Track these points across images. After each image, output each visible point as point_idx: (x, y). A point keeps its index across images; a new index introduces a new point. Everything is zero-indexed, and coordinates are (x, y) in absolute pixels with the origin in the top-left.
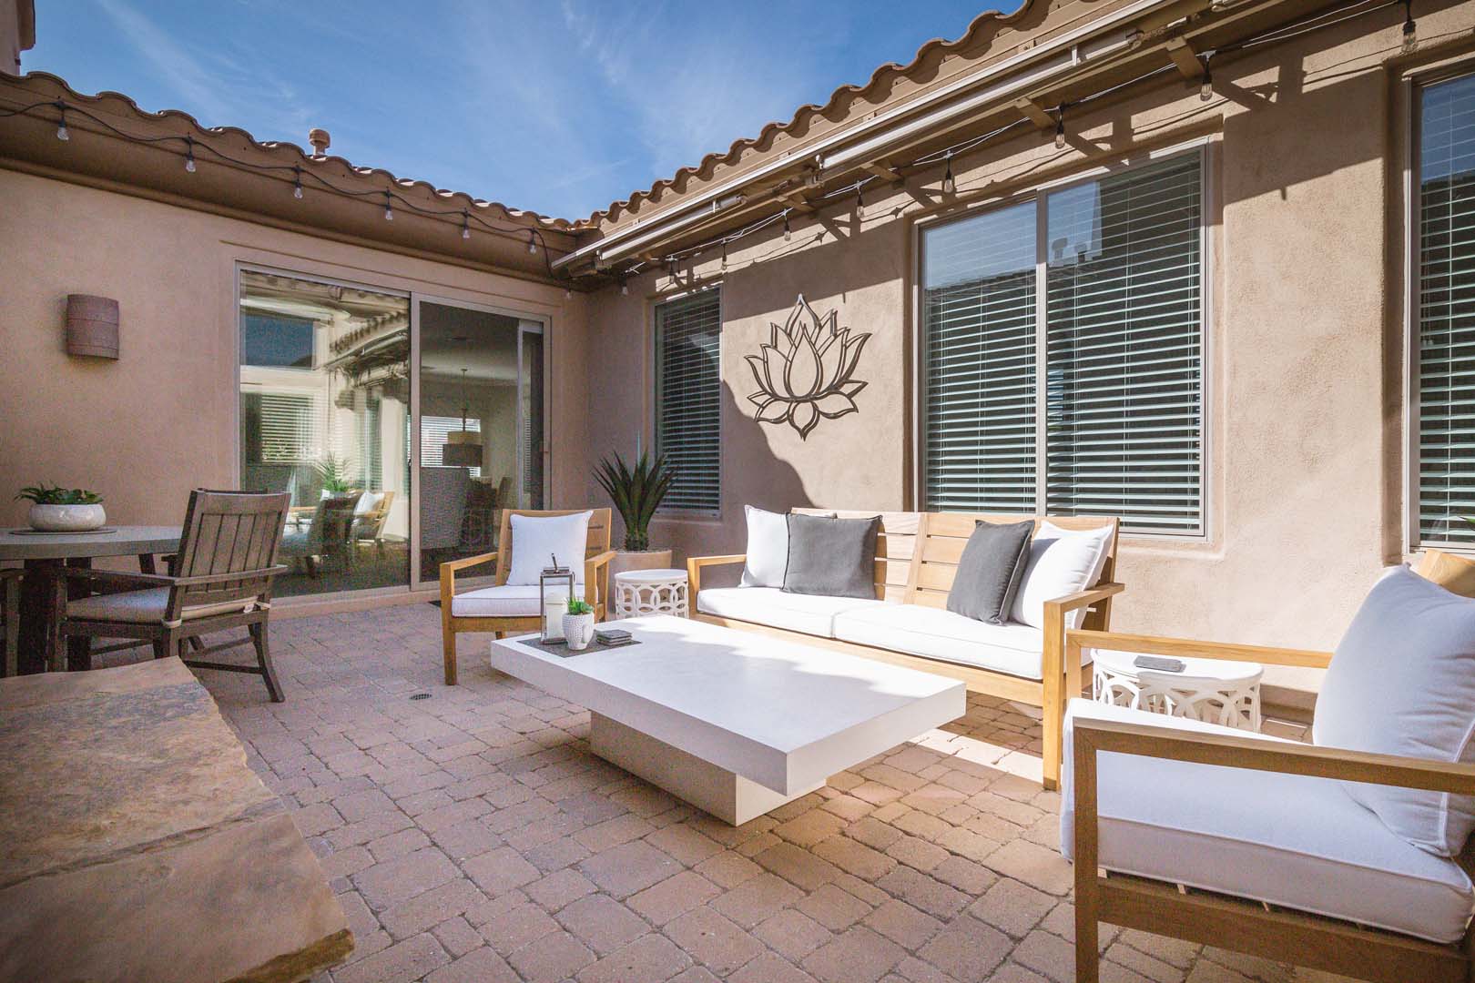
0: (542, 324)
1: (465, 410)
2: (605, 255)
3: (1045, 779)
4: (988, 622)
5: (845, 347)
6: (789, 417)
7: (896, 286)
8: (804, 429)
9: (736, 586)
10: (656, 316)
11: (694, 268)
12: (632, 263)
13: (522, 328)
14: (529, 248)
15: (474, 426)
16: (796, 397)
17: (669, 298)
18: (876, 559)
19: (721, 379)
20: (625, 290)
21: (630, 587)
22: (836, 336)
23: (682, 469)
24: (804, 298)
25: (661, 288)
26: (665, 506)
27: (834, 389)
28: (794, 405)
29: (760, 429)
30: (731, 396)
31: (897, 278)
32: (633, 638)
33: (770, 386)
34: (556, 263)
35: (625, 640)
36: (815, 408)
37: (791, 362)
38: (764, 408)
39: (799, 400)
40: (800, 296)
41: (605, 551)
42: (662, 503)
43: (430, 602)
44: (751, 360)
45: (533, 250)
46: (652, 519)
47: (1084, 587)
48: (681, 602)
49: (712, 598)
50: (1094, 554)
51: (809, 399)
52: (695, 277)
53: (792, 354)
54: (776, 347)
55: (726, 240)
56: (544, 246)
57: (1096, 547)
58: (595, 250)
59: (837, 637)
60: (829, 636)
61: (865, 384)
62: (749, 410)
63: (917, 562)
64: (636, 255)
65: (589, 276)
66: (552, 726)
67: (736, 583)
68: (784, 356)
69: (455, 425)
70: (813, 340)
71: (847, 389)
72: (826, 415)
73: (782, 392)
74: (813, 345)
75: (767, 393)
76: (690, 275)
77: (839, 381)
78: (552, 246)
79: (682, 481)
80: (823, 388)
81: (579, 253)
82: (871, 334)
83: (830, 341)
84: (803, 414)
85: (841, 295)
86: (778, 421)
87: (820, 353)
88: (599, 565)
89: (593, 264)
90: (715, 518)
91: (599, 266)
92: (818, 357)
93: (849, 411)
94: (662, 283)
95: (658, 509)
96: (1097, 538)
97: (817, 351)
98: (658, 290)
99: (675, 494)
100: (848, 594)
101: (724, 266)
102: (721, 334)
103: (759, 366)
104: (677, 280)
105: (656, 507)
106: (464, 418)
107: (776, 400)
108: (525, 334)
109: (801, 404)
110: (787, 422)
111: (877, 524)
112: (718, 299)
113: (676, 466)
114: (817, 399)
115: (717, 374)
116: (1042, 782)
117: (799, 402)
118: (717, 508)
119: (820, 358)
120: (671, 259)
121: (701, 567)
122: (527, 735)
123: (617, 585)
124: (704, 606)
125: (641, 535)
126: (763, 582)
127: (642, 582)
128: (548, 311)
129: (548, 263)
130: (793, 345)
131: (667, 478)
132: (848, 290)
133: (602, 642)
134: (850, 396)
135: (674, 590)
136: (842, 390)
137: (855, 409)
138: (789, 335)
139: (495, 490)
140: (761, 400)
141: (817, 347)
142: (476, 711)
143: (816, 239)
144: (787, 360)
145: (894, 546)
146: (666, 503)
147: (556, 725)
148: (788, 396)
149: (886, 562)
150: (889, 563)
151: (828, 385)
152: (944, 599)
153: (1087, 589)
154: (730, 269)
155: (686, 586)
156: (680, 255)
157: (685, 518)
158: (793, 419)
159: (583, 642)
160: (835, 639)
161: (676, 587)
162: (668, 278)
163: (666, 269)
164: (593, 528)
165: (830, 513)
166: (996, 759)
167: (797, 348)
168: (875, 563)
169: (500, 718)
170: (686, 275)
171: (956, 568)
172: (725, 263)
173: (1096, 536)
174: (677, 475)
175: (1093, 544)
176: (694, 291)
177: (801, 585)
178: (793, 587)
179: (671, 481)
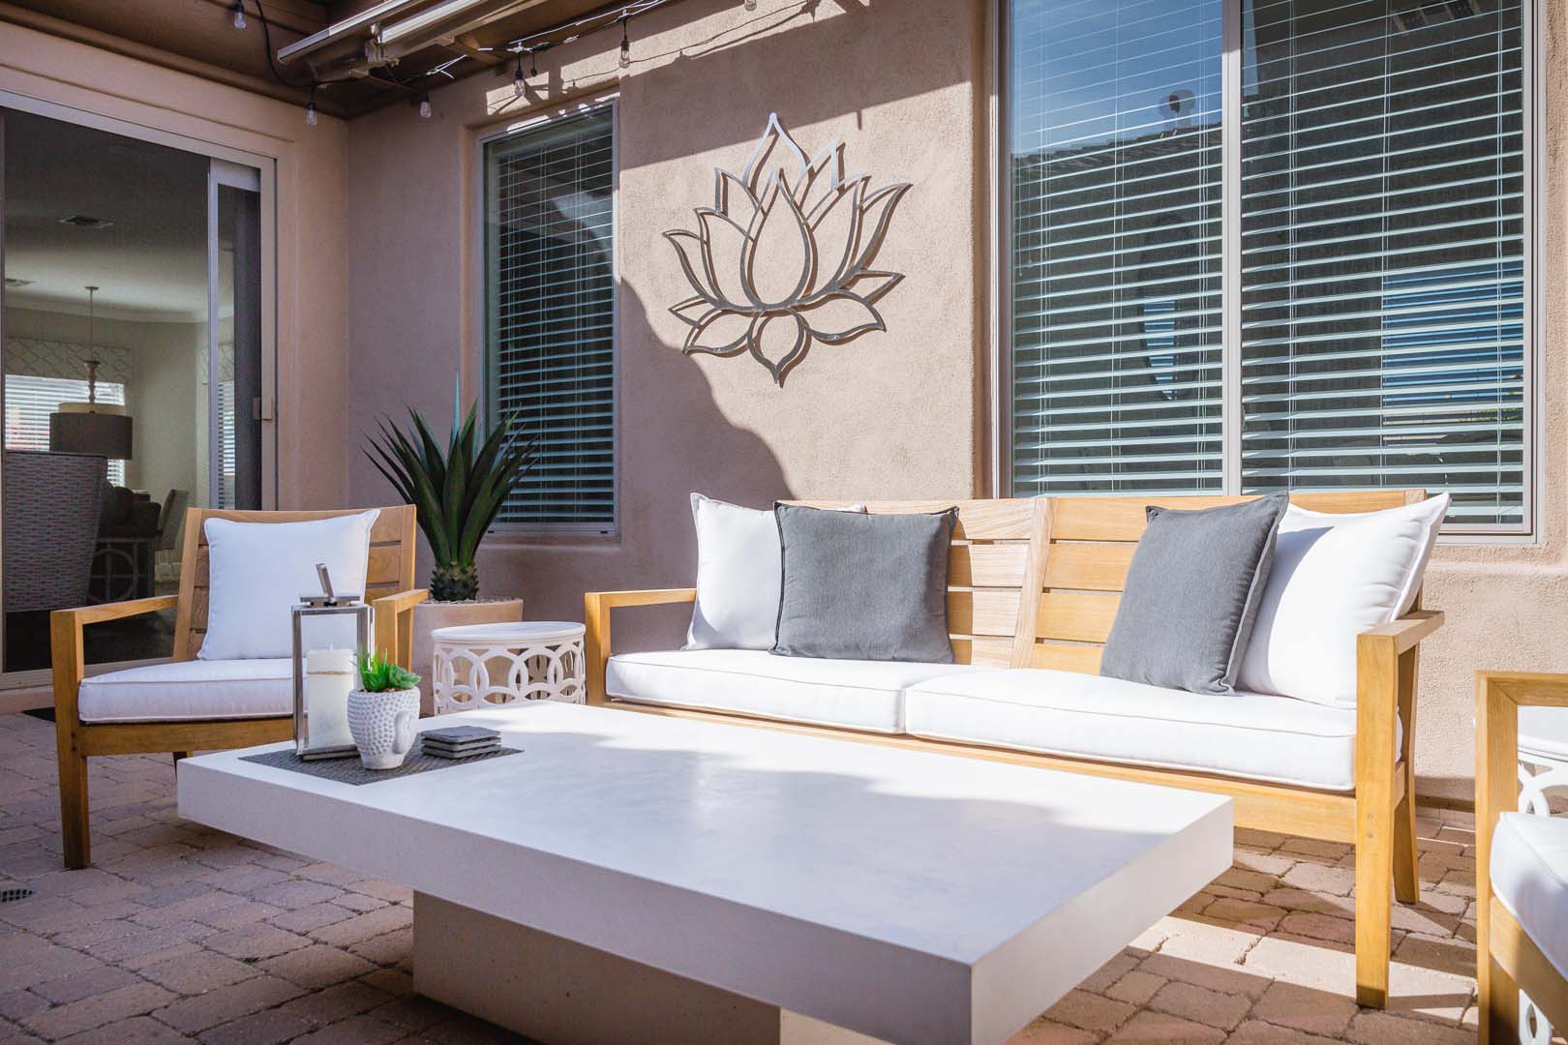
0: (257, 172)
1: (94, 364)
2: (389, 34)
3: (1360, 988)
4: (1205, 690)
5: (860, 211)
6: (752, 344)
7: (960, 95)
8: (781, 364)
9: (678, 648)
10: (486, 159)
11: (563, 69)
12: (440, 54)
13: (216, 178)
14: (231, 19)
15: (111, 395)
16: (764, 306)
17: (514, 128)
18: (951, 589)
19: (617, 277)
20: (425, 109)
21: (465, 652)
22: (842, 190)
23: (537, 449)
24: (780, 120)
25: (497, 107)
26: (504, 520)
27: (840, 289)
28: (760, 320)
29: (695, 365)
30: (637, 307)
31: (961, 80)
32: (504, 744)
33: (714, 284)
34: (285, 53)
35: (486, 747)
36: (802, 324)
37: (755, 241)
38: (701, 328)
39: (770, 314)
40: (773, 118)
41: (404, 590)
42: (499, 515)
43: (25, 712)
44: (677, 238)
45: (240, 22)
46: (480, 546)
47: (1395, 612)
48: (570, 681)
49: (633, 668)
50: (1413, 549)
51: (794, 307)
52: (565, 86)
53: (756, 226)
54: (725, 212)
55: (628, 10)
56: (262, 19)
57: (1414, 536)
58: (366, 25)
59: (909, 732)
60: (891, 731)
61: (900, 278)
62: (672, 334)
63: (1032, 588)
64: (446, 39)
65: (353, 80)
66: (316, 942)
67: (679, 643)
68: (741, 230)
69: (74, 393)
70: (798, 198)
71: (864, 287)
72: (825, 339)
73: (736, 295)
74: (798, 208)
75: (707, 299)
76: (556, 81)
77: (852, 270)
78: (279, 19)
79: (536, 473)
80: (818, 287)
81: (334, 30)
82: (910, 186)
83: (831, 199)
84: (779, 337)
85: (855, 114)
86: (730, 352)
87: (811, 222)
88: (400, 611)
89: (361, 57)
90: (604, 538)
91: (374, 59)
92: (808, 232)
93: (868, 328)
94: (501, 98)
95: (491, 527)
96: (1415, 520)
97: (806, 219)
98: (490, 111)
99: (524, 497)
100: (903, 654)
101: (625, 63)
102: (615, 194)
103: (693, 249)
104: (529, 92)
105: (488, 523)
106: (93, 379)
107: (725, 312)
108: (221, 188)
109: (775, 320)
110: (748, 353)
111: (949, 523)
112: (610, 130)
113: (526, 444)
114: (805, 308)
115: (608, 269)
116: (1353, 995)
117: (769, 315)
118: (610, 520)
119: (811, 231)
120: (519, 49)
121: (613, 610)
122: (261, 965)
123: (437, 651)
124: (622, 685)
125: (464, 571)
126: (732, 639)
127: (491, 643)
128: (270, 147)
129: (269, 51)
130: (758, 208)
131: (509, 465)
132: (868, 105)
133: (437, 751)
134: (870, 301)
135: (555, 657)
136: (854, 290)
137: (879, 325)
138: (752, 191)
139: (157, 506)
140: (695, 313)
141: (806, 211)
142: (138, 919)
143: (804, 11)
144: (748, 237)
145: (982, 564)
146: (509, 515)
147: (323, 939)
148: (749, 304)
149: (971, 593)
150: (977, 595)
151: (826, 282)
152: (1096, 656)
153: (1399, 618)
154: (635, 70)
155: (579, 650)
156: (537, 40)
157: (544, 541)
158: (758, 346)
159: (396, 751)
160: (905, 736)
161: (561, 652)
162: (510, 89)
163: (506, 68)
164: (380, 544)
165: (856, 507)
166: (1239, 955)
167: (766, 215)
168: (947, 596)
169: (200, 931)
170: (546, 82)
171: (1119, 597)
172: (627, 55)
173: (1414, 516)
174: (528, 461)
175: (1408, 532)
176: (562, 112)
177: (810, 640)
178: (796, 645)
179: (517, 473)
